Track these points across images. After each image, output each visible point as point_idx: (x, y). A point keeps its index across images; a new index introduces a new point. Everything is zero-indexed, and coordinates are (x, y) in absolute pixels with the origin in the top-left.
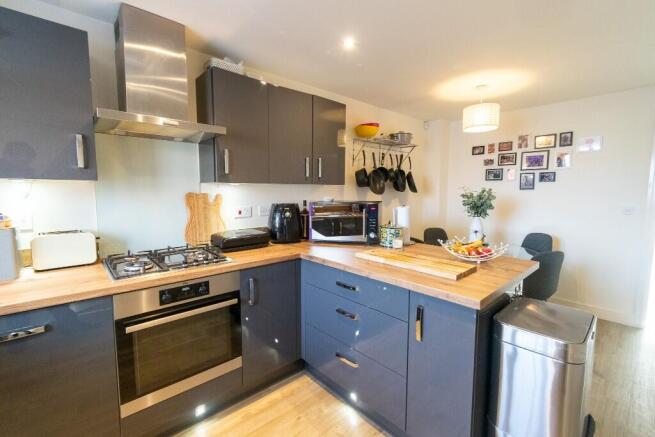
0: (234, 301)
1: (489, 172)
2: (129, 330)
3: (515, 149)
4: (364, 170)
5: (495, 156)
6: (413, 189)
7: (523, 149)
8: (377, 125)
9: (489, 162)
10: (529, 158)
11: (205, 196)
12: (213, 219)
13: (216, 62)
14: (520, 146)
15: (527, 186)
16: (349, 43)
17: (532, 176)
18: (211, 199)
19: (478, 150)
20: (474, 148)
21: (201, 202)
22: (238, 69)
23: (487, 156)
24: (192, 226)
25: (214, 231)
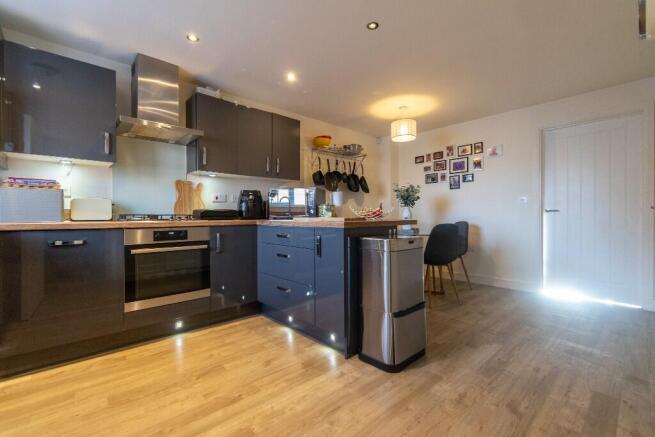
0: (205, 246)
1: (427, 177)
2: (133, 252)
3: (445, 157)
4: (320, 172)
5: (431, 164)
6: (366, 190)
7: (451, 157)
8: (330, 138)
9: (427, 169)
10: (455, 164)
11: (190, 184)
12: (196, 200)
13: (200, 90)
14: (448, 155)
15: (455, 185)
16: (291, 77)
17: (457, 178)
18: (195, 187)
19: (419, 160)
20: (416, 158)
21: (187, 187)
22: (217, 94)
23: (426, 164)
24: (179, 204)
25: (196, 208)
